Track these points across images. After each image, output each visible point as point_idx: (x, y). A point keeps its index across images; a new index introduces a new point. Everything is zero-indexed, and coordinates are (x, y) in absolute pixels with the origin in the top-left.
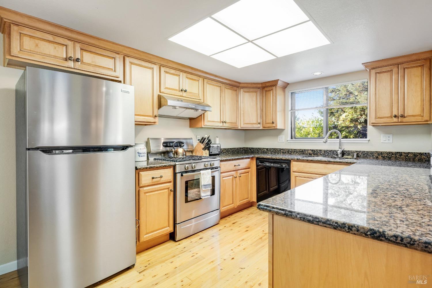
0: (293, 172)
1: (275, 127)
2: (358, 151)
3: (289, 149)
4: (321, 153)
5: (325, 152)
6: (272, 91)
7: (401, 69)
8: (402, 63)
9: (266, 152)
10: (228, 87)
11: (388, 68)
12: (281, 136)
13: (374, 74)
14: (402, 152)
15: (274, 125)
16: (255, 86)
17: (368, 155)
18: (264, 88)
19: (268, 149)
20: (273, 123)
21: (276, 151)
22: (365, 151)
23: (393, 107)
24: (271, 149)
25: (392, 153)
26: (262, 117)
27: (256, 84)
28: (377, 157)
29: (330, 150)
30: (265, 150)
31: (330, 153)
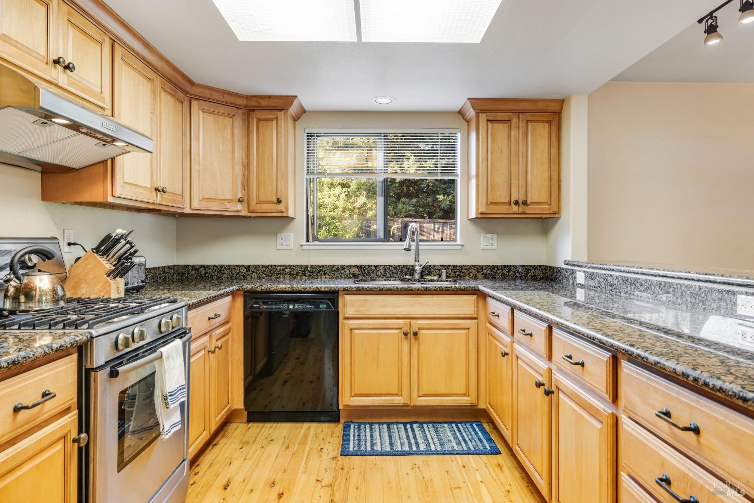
0: (346, 319)
1: (283, 212)
2: (445, 266)
3: (307, 267)
4: (379, 273)
5: (385, 270)
6: (275, 121)
7: (522, 120)
8: (524, 112)
9: (244, 276)
10: (168, 86)
11: (505, 116)
12: (284, 234)
13: (485, 122)
14: (510, 266)
15: (280, 207)
16: (231, 99)
17: (463, 273)
18: (254, 110)
19: (249, 266)
20: (279, 201)
21: (272, 272)
22: (456, 266)
23: (512, 186)
24: (259, 266)
25: (497, 267)
26: (246, 184)
27: (235, 95)
28: (476, 276)
29: (395, 265)
30: (243, 270)
31: (395, 271)
